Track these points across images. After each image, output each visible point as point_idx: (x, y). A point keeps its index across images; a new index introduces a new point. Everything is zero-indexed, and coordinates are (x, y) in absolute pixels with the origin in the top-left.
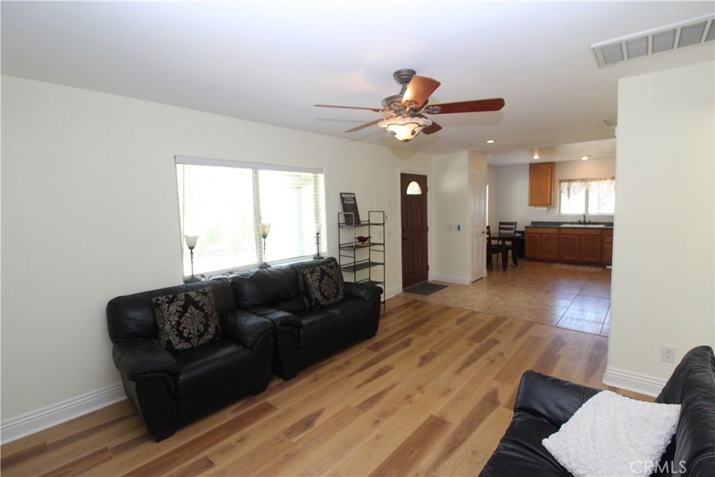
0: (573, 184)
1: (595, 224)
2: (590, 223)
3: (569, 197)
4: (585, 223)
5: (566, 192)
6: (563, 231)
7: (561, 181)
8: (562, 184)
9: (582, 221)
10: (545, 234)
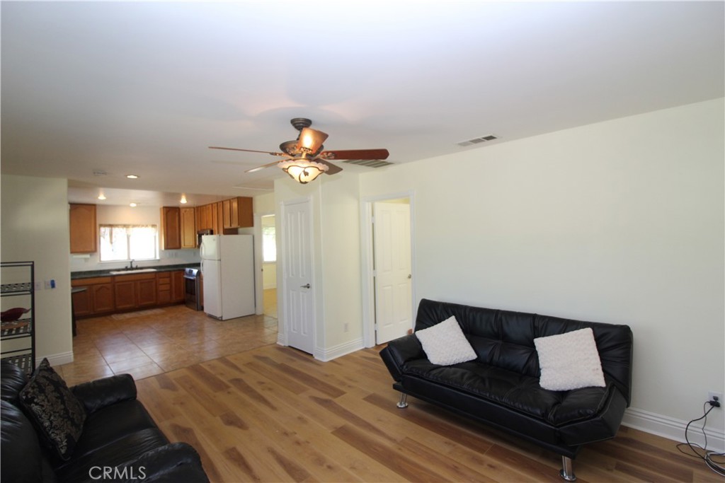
0: (115, 230)
1: (141, 268)
2: (137, 268)
3: (112, 243)
4: (132, 269)
5: (108, 237)
6: (117, 279)
7: (101, 225)
8: (103, 229)
9: (129, 267)
10: (96, 284)
